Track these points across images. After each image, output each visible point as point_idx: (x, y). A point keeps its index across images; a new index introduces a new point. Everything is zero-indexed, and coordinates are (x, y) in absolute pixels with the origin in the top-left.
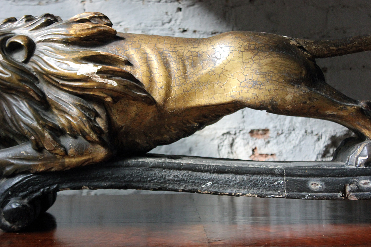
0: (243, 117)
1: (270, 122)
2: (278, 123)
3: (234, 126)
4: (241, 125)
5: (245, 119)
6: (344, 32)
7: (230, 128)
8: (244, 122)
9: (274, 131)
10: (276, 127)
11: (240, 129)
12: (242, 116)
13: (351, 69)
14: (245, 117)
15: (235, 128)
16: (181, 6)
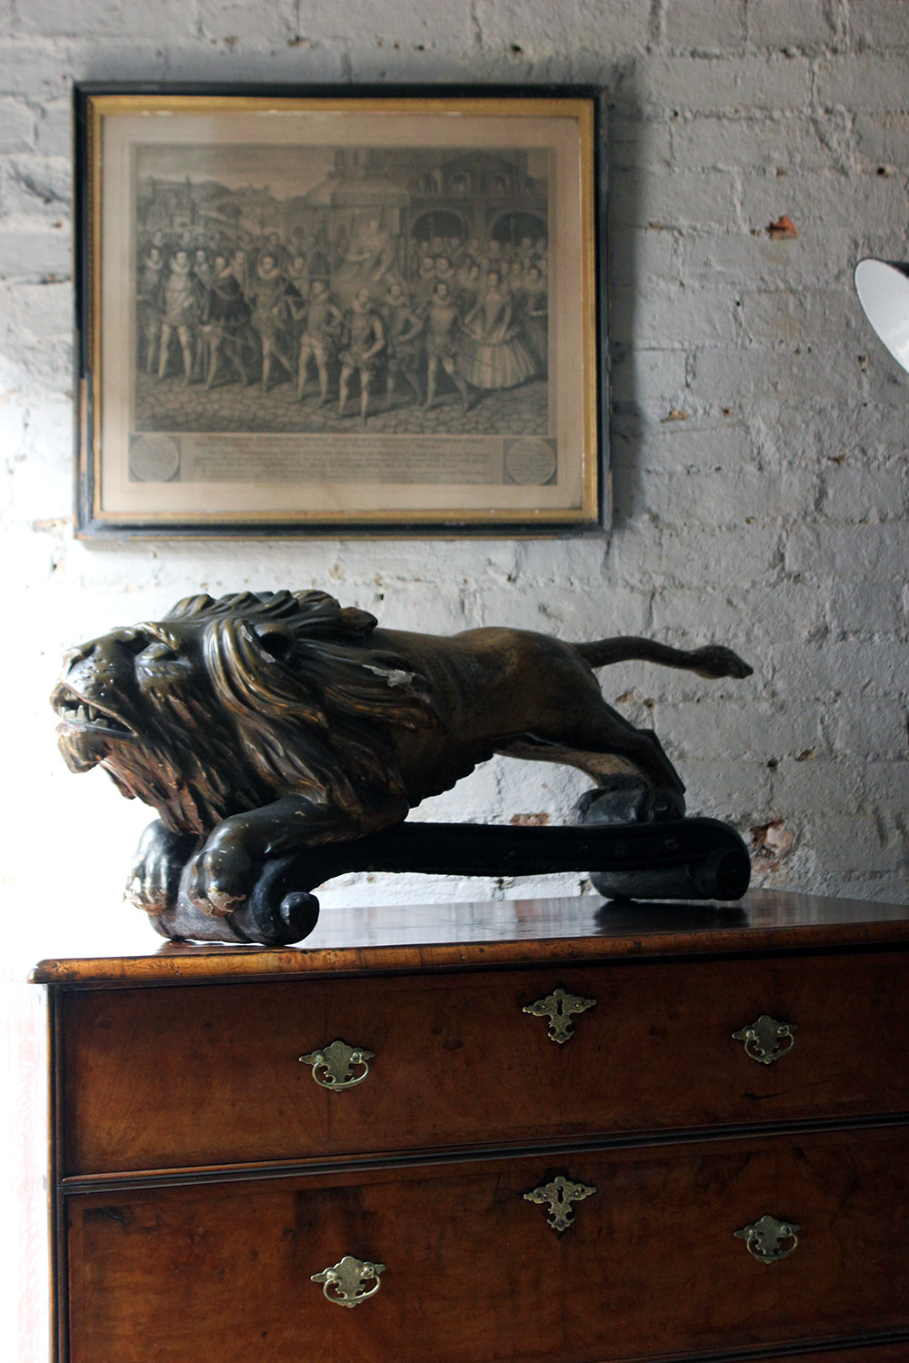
0: (500, 792)
1: (549, 800)
2: (565, 802)
3: (483, 809)
4: (496, 806)
5: (503, 795)
6: (684, 634)
7: (475, 813)
8: (502, 800)
9: (558, 818)
10: (561, 809)
11: (494, 814)
12: (497, 790)
13: (698, 700)
14: (503, 791)
15: (484, 812)
16: (381, 591)
